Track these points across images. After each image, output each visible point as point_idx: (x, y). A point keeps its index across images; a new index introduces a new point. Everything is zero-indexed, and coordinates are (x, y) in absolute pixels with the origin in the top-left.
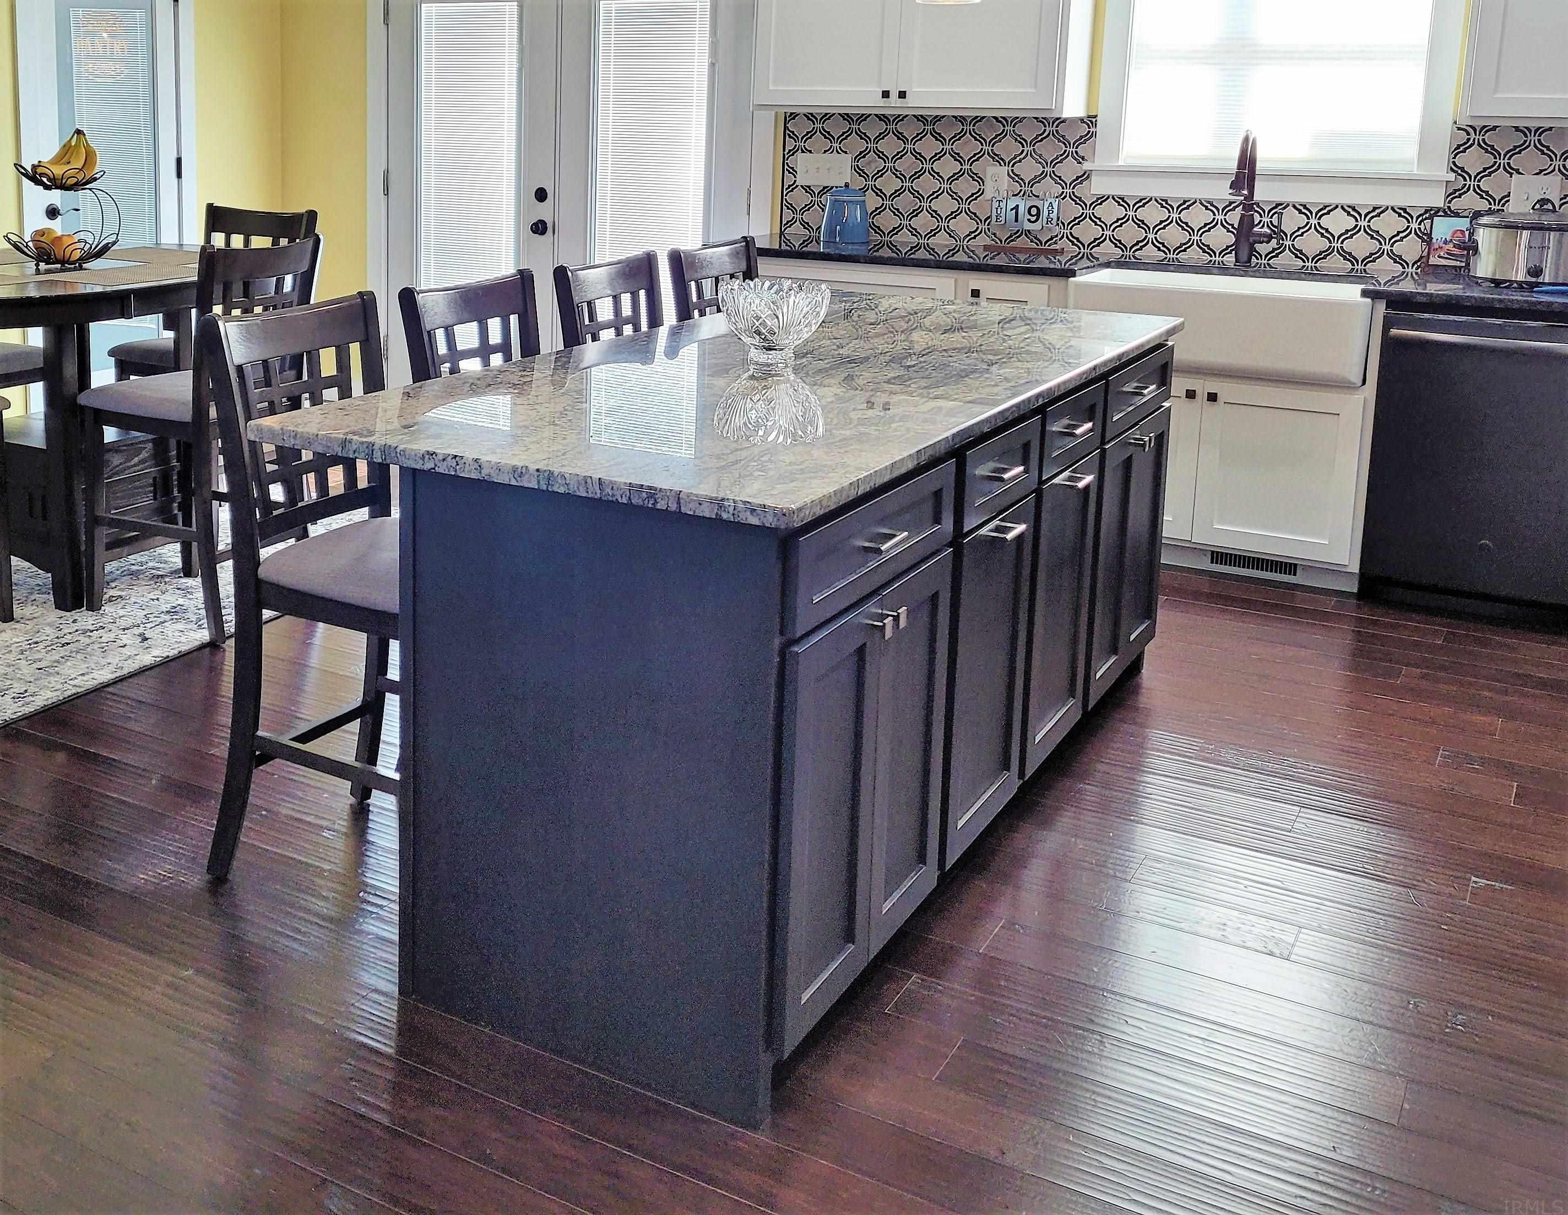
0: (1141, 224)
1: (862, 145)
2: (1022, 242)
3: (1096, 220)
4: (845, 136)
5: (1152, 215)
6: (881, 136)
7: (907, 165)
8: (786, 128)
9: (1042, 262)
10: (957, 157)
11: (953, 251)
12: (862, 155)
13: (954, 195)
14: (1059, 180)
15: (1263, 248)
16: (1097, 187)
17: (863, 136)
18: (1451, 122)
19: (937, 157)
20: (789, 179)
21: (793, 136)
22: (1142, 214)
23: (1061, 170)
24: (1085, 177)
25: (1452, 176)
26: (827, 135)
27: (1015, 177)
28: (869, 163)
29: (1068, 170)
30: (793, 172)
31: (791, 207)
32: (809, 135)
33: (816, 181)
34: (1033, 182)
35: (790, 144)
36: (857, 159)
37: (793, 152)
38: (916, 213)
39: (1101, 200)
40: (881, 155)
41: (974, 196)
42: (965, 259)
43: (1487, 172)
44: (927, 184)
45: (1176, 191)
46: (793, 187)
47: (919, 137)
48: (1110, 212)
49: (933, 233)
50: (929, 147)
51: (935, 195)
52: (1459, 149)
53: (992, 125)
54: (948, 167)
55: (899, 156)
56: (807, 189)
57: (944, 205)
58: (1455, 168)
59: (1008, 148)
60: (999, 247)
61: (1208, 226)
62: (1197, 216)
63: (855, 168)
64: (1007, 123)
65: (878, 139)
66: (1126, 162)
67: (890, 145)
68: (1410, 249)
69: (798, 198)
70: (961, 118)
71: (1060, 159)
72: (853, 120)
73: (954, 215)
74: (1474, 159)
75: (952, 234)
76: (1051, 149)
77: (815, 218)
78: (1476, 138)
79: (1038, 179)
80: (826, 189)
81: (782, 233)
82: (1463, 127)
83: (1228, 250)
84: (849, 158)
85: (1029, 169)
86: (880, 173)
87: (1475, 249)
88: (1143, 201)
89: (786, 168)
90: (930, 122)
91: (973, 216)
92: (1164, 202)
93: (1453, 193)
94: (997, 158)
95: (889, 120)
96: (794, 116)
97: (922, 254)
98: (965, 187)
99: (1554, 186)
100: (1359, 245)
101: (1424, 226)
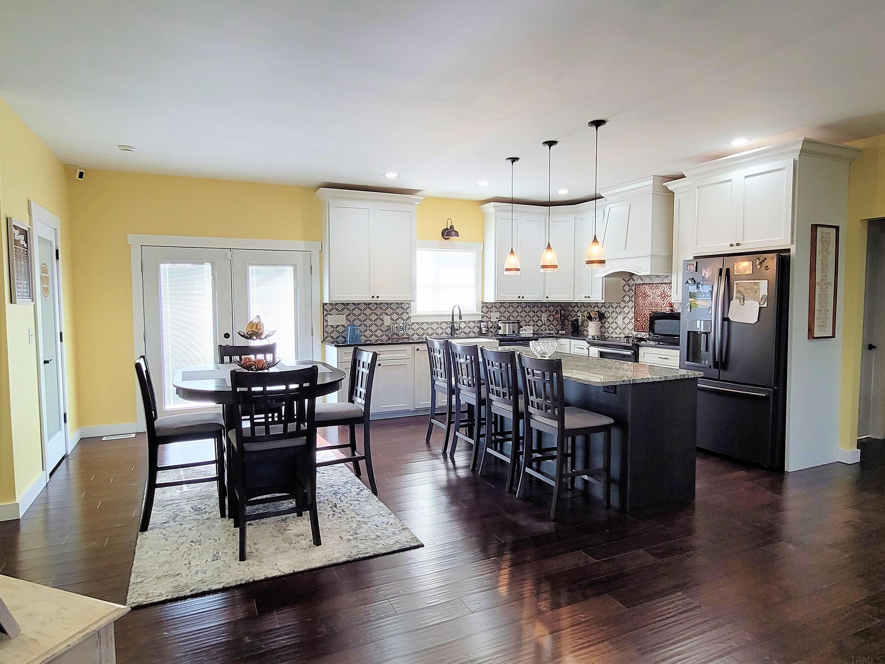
0: (423, 329)
1: (349, 312)
2: (395, 336)
3: (412, 329)
4: (343, 309)
5: (425, 326)
7: (362, 317)
8: (323, 308)
9: (400, 341)
10: (376, 314)
11: (377, 341)
13: (376, 325)
14: (403, 319)
15: (458, 332)
16: (413, 320)
17: (348, 309)
18: (481, 303)
19: (370, 314)
20: (325, 324)
21: (326, 310)
22: (423, 326)
23: (403, 316)
24: (409, 318)
25: (483, 314)
26: (337, 310)
27: (392, 319)
28: (351, 317)
29: (405, 316)
30: (327, 321)
31: (327, 332)
32: (331, 310)
33: (335, 324)
35: (325, 313)
36: (347, 316)
37: (326, 315)
38: (365, 331)
39: (413, 323)
40: (354, 315)
41: (381, 325)
42: (381, 342)
43: (487, 312)
44: (368, 323)
45: (429, 320)
46: (327, 326)
47: (365, 309)
48: (415, 327)
49: (371, 336)
50: (368, 312)
51: (371, 325)
52: (482, 307)
53: (385, 305)
54: (374, 317)
55: (360, 315)
56: (332, 326)
57: (374, 328)
58: (482, 312)
59: (389, 311)
60: (389, 338)
61: (437, 329)
62: (435, 326)
63: (347, 319)
64: (389, 304)
65: (353, 310)
66: (418, 313)
67: (357, 312)
68: (477, 330)
69: (329, 329)
70: (376, 304)
71: (403, 313)
72: (345, 305)
73: (376, 331)
74: (485, 310)
75: (376, 336)
76: (400, 311)
77: (335, 335)
78: (485, 305)
79: (397, 319)
80: (338, 326)
81: (324, 341)
82: (483, 303)
83: (442, 334)
84: (345, 316)
85: (395, 317)
86: (354, 320)
87: (500, 328)
88: (423, 323)
89: (325, 320)
90: (368, 305)
91: (381, 330)
92: (427, 323)
93: (483, 317)
94: (387, 314)
95: (356, 305)
96: (326, 304)
97: (368, 342)
98: (379, 322)
99: (498, 315)
100: (467, 330)
101: (478, 325)
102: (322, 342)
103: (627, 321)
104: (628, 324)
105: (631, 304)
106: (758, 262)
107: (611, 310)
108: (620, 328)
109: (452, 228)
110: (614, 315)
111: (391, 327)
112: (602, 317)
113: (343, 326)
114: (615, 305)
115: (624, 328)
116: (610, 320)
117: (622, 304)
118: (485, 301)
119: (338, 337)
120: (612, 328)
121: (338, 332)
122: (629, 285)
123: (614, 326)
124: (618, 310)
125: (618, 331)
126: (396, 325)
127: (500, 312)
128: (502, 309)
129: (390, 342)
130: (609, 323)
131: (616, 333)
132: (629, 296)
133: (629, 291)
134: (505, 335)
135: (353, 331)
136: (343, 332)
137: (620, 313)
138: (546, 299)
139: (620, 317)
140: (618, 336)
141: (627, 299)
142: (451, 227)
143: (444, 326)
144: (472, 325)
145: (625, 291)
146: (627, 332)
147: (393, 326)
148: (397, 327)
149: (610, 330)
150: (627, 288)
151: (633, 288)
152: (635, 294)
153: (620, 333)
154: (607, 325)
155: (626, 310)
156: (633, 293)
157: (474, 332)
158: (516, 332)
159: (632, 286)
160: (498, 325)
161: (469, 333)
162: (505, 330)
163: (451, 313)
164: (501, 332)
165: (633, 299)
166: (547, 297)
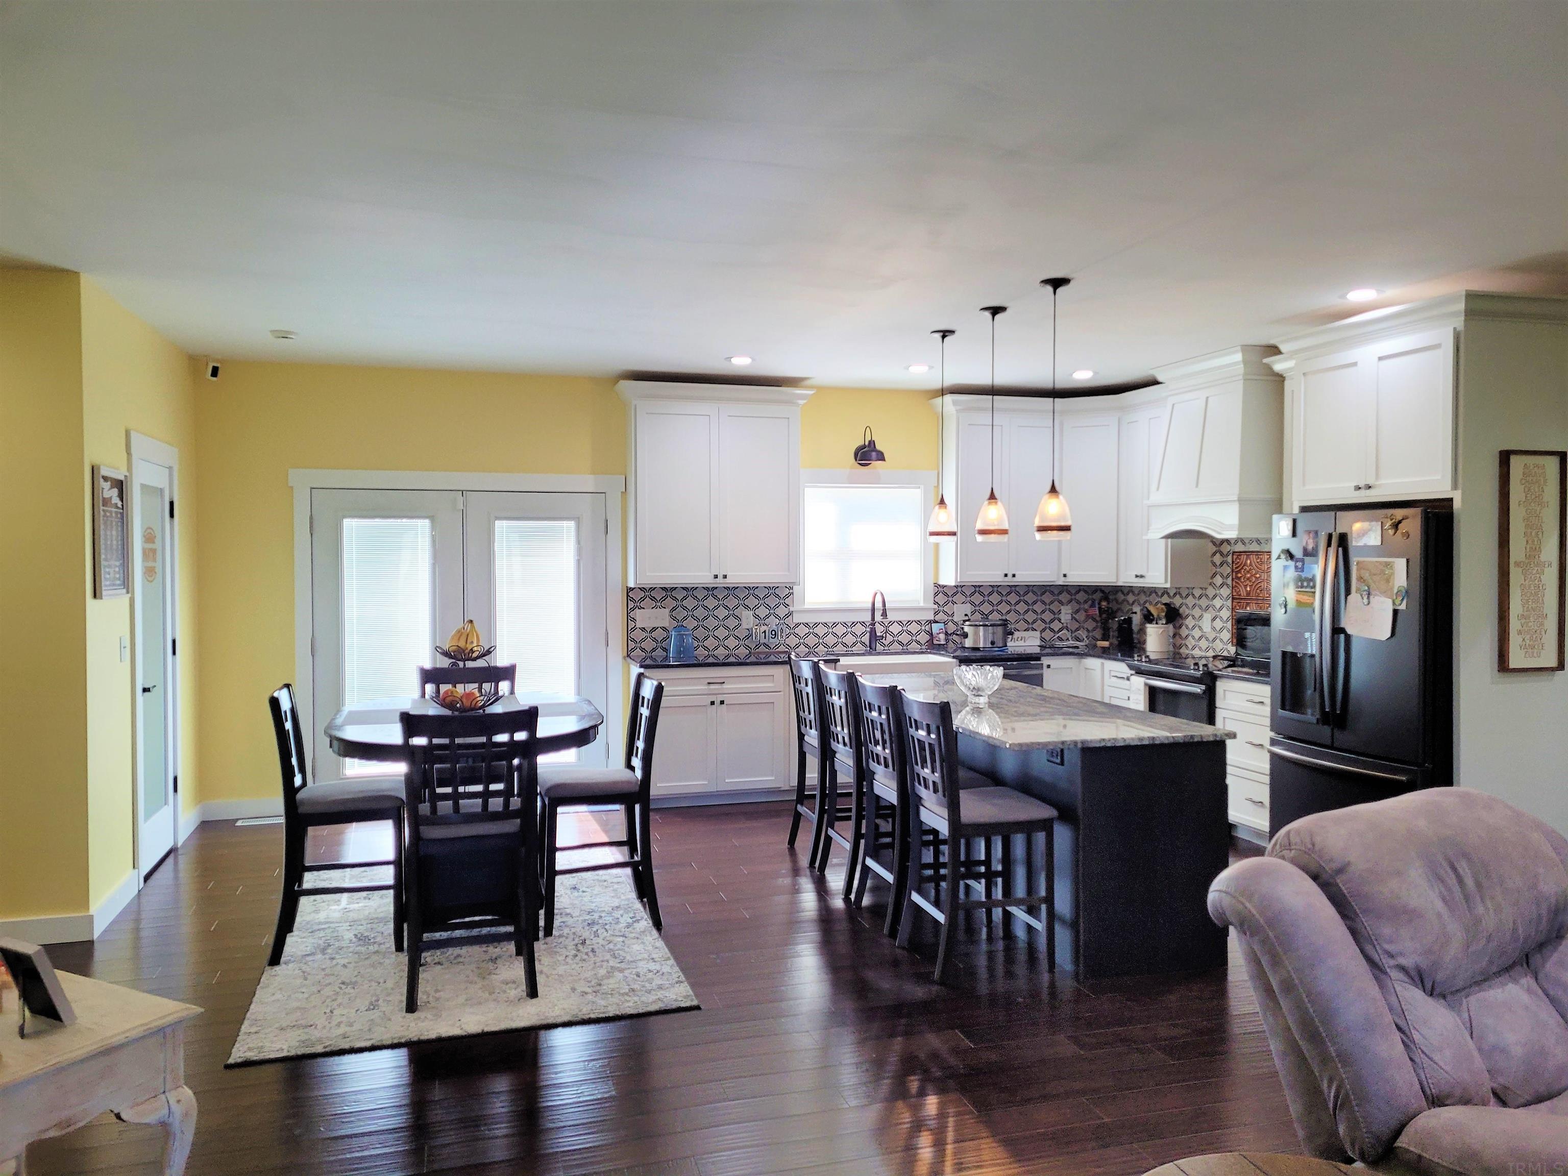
0: (816, 635)
1: (674, 603)
2: (762, 649)
3: (796, 635)
4: (664, 599)
5: (820, 631)
6: (685, 598)
7: (701, 612)
8: (628, 595)
9: (772, 658)
10: (726, 607)
11: (728, 656)
12: (674, 609)
13: (727, 628)
14: (777, 616)
16: (797, 618)
17: (674, 599)
18: (933, 585)
19: (716, 608)
20: (631, 625)
21: (633, 600)
22: (816, 630)
23: (778, 611)
24: (790, 614)
25: (936, 606)
26: (653, 599)
27: (756, 616)
28: (679, 613)
29: (782, 611)
30: (634, 620)
31: (633, 640)
32: (642, 599)
33: (649, 625)
34: (764, 619)
35: (631, 605)
36: (671, 611)
37: (633, 609)
38: (706, 638)
39: (798, 625)
40: (685, 608)
41: (736, 627)
42: (734, 660)
43: (946, 604)
44: (711, 623)
45: (829, 619)
46: (634, 629)
47: (705, 598)
48: (802, 631)
49: (716, 648)
50: (711, 603)
51: (716, 628)
52: (936, 594)
53: (743, 591)
54: (722, 613)
55: (695, 608)
56: (643, 629)
57: (721, 633)
58: (936, 603)
59: (752, 602)
60: (750, 652)
61: (845, 635)
62: (840, 630)
63: (671, 616)
64: (751, 590)
65: (682, 600)
66: (807, 606)
67: (690, 603)
68: (923, 638)
69: (638, 635)
70: (727, 588)
71: (777, 606)
72: (668, 591)
73: (726, 638)
74: (941, 599)
75: (726, 648)
76: (772, 601)
77: (649, 645)
78: (940, 589)
79: (767, 616)
80: (654, 629)
81: (628, 656)
82: (937, 585)
83: (854, 644)
84: (667, 611)
85: (762, 612)
86: (685, 618)
87: (966, 635)
88: (816, 625)
89: (629, 618)
90: (711, 591)
91: (737, 638)
92: (825, 624)
93: (936, 613)
94: (747, 607)
95: (689, 591)
96: (632, 589)
97: (711, 660)
98: (731, 622)
99: (968, 608)
100: (905, 638)
101: (927, 628)
102: (624, 658)
103: (1218, 624)
104: (1221, 630)
105: (1226, 592)
106: (1390, 523)
107: (1190, 601)
108: (1207, 639)
109: (872, 446)
110: (1197, 612)
111: (754, 631)
112: (1173, 615)
113: (664, 629)
114: (1197, 593)
115: (1214, 640)
116: (1190, 622)
117: (1211, 592)
118: (942, 582)
119: (654, 650)
120: (1193, 637)
121: (655, 640)
122: (1222, 554)
123: (1197, 633)
124: (1204, 602)
125: (1204, 644)
126: (764, 628)
127: (972, 603)
128: (977, 599)
129: (752, 659)
130: (1187, 627)
131: (1200, 649)
132: (1222, 576)
133: (1222, 564)
134: (976, 649)
135: (681, 638)
136: (664, 639)
137: (1207, 607)
138: (1063, 579)
139: (1207, 616)
140: (1203, 654)
141: (1218, 580)
142: (872, 443)
143: (859, 629)
144: (914, 628)
145: (1214, 564)
146: (1218, 645)
147: (758, 631)
148: (765, 632)
149: (1190, 642)
150: (1218, 559)
151: (1229, 559)
152: (1233, 571)
153: (1207, 650)
154: (1184, 632)
155: (1218, 603)
156: (1229, 570)
157: (918, 642)
158: (1000, 643)
159: (1227, 555)
160: (963, 628)
161: (909, 643)
162: (976, 640)
163: (870, 606)
164: (968, 643)
165: (1229, 581)
166: (1065, 576)
